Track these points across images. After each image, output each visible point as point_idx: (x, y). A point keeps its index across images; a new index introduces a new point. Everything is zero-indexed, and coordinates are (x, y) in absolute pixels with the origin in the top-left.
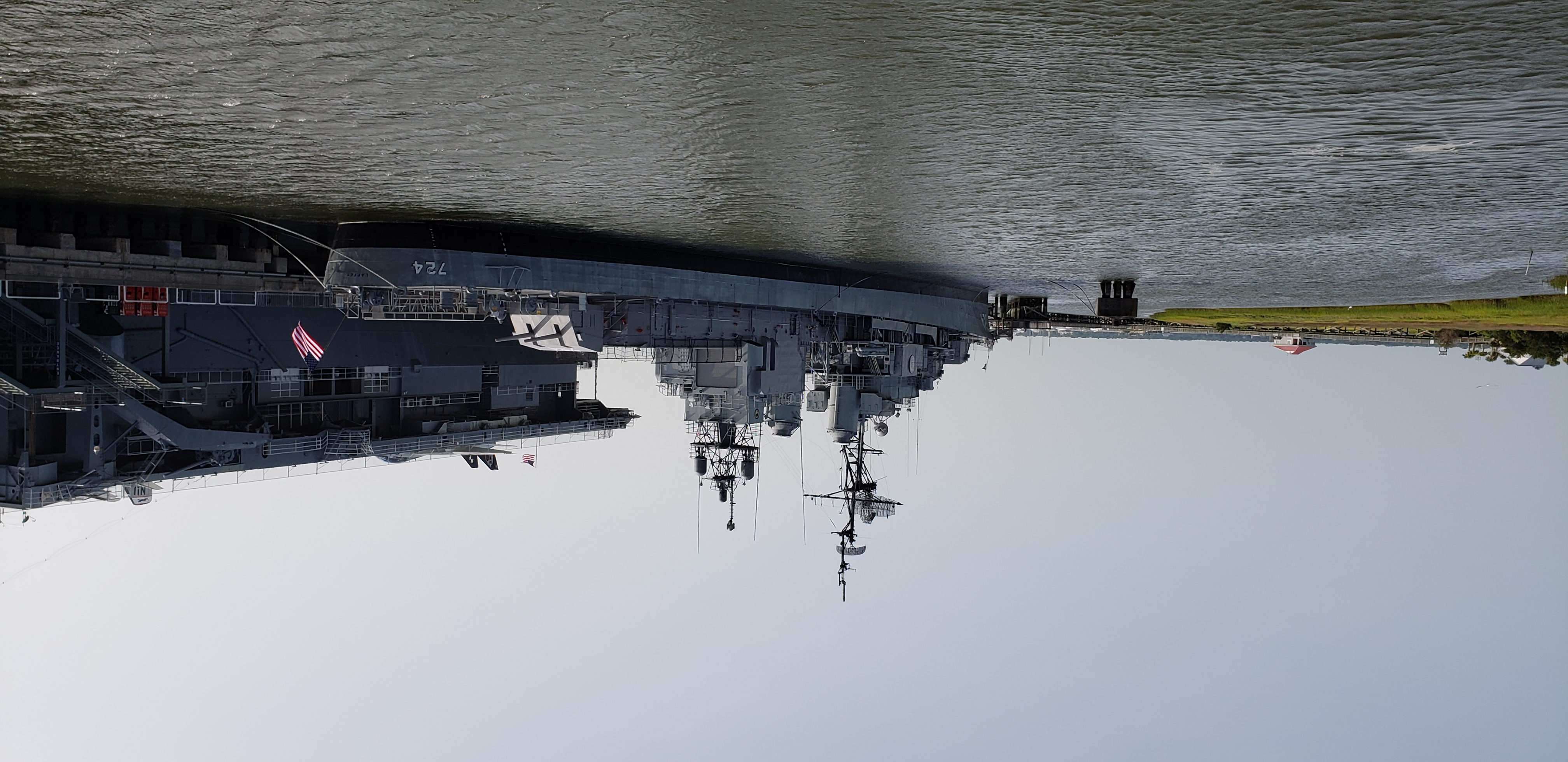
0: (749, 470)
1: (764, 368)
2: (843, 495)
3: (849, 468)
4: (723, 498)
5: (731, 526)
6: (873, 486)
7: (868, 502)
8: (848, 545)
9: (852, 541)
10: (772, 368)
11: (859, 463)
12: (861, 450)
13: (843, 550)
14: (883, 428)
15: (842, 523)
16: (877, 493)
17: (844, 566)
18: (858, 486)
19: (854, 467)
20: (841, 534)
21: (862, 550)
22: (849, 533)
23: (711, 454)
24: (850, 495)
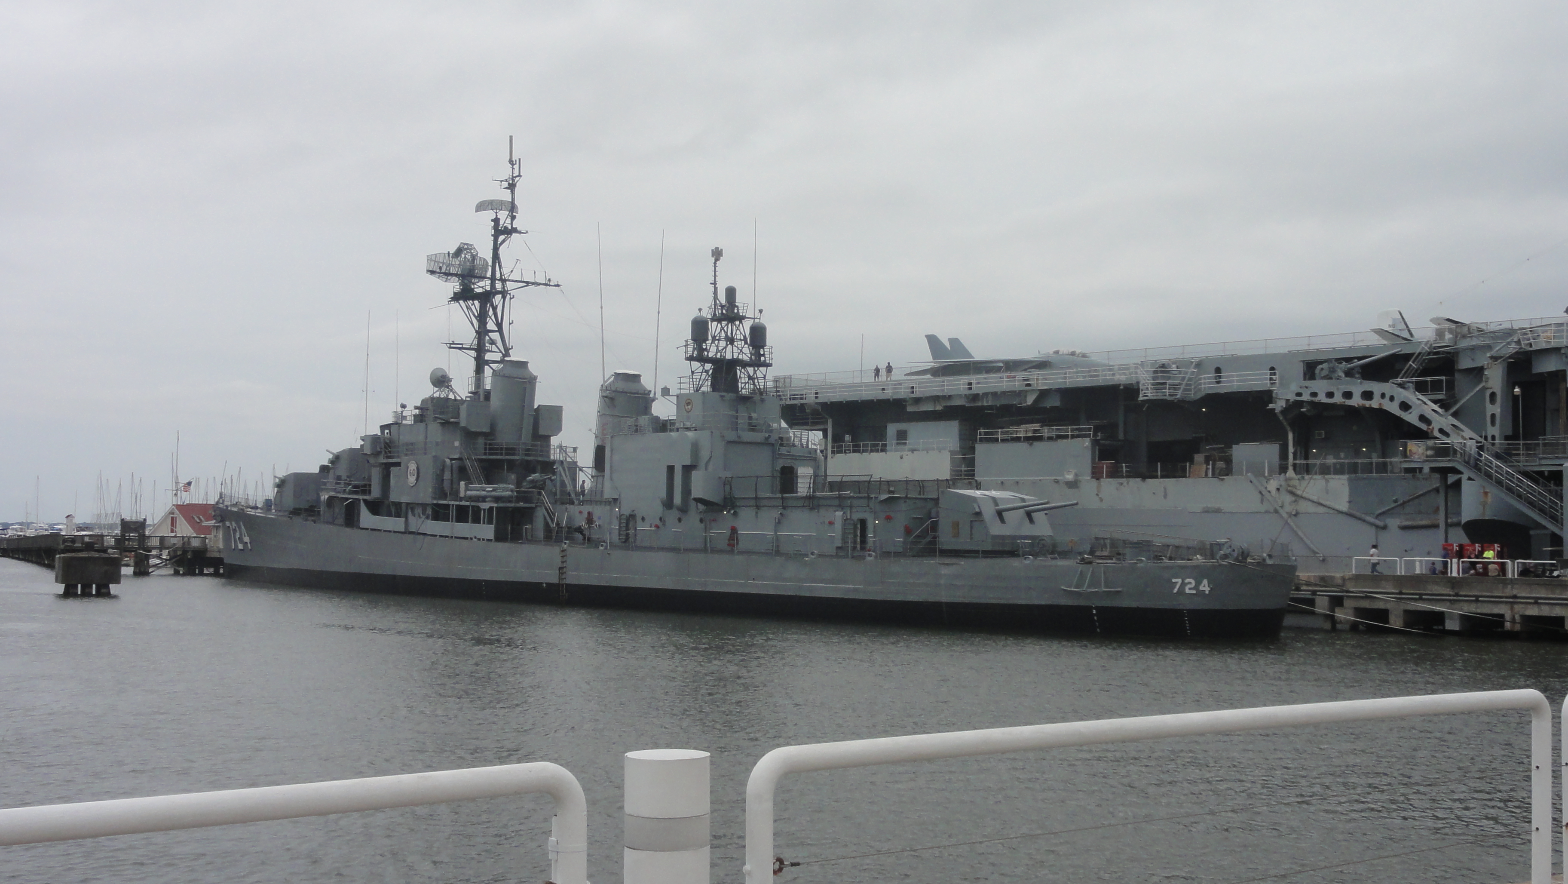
0: (700, 329)
1: (688, 469)
2: (509, 285)
3: (499, 325)
4: (731, 293)
5: (717, 254)
6: (456, 298)
7: (468, 275)
8: (503, 215)
9: (496, 221)
10: (671, 469)
11: (482, 332)
12: (480, 350)
13: (512, 208)
14: (441, 380)
15: (509, 249)
16: (454, 286)
17: (512, 187)
18: (486, 298)
19: (491, 325)
20: (514, 230)
21: (482, 206)
22: (501, 232)
23: (746, 353)
24: (499, 286)
